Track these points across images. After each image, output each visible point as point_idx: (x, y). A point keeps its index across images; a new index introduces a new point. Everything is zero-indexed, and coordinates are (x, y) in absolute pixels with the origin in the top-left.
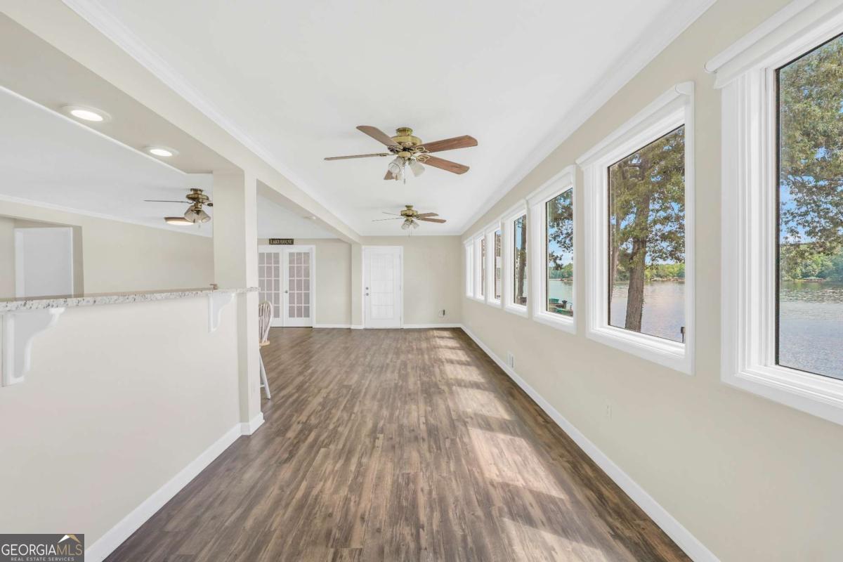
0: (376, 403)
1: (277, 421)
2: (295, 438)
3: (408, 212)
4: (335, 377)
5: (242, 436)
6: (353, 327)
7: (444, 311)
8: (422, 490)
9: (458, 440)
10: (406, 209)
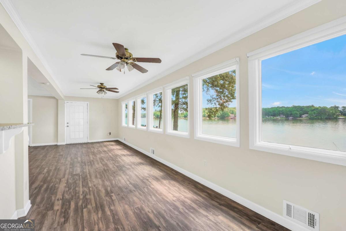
2: (62, 208)
6: (59, 144)
7: (110, 133)
8: (149, 212)
9: (149, 187)
10: (100, 85)
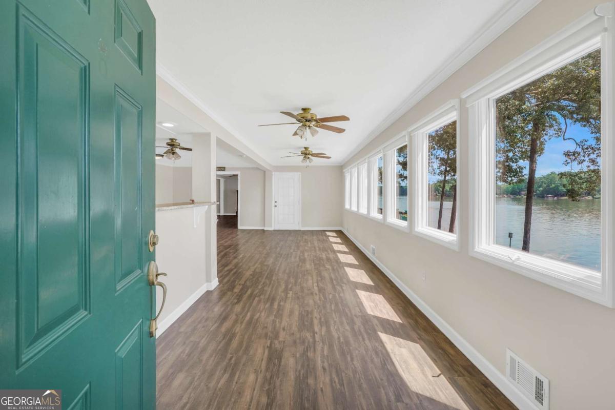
0: (286, 275)
1: (227, 283)
2: (240, 292)
3: (305, 152)
4: (258, 260)
5: (208, 291)
6: (266, 229)
8: (316, 317)
10: (304, 149)
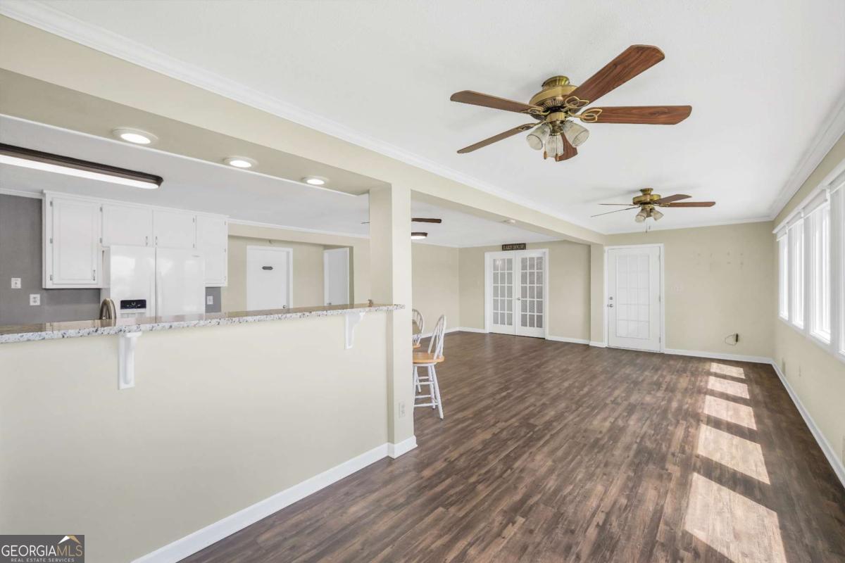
0: (550, 463)
2: (428, 479)
3: (643, 199)
4: (527, 407)
5: (388, 457)
6: (592, 344)
7: (737, 336)
10: (641, 194)
